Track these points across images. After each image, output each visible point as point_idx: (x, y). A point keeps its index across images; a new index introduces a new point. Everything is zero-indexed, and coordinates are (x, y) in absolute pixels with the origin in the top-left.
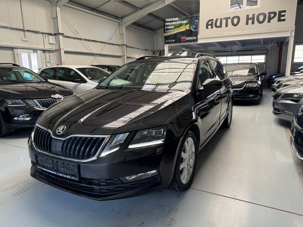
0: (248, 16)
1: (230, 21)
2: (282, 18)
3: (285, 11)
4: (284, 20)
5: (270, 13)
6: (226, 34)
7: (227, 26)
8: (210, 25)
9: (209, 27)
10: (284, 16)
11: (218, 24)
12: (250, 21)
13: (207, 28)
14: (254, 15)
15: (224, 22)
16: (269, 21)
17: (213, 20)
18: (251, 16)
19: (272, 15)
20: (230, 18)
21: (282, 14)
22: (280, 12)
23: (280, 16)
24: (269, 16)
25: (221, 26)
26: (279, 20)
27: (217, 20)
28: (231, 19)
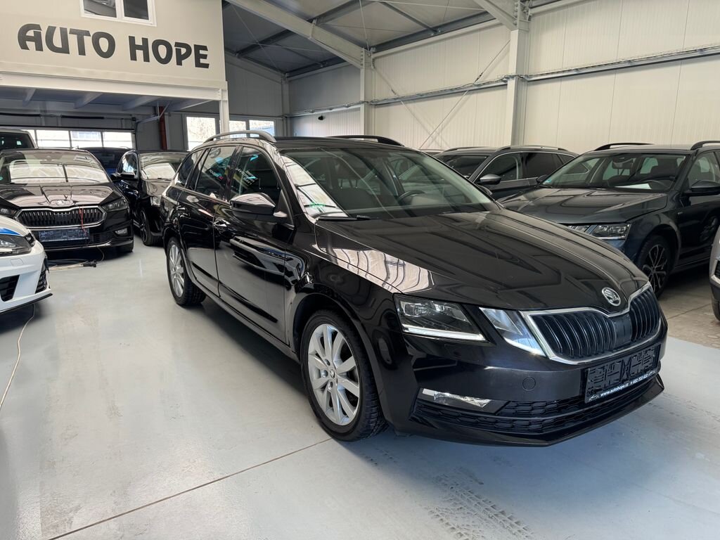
0: (132, 39)
1: (88, 41)
2: (202, 61)
3: (205, 48)
4: (206, 66)
5: (177, 44)
6: (83, 72)
7: (82, 51)
8: (30, 39)
9: (31, 45)
10: (205, 57)
11: (57, 42)
12: (140, 53)
13: (24, 47)
14: (145, 41)
15: (73, 41)
16: (179, 63)
17: (38, 27)
18: (139, 42)
19: (183, 51)
20: (87, 33)
21: (202, 52)
22: (198, 48)
23: (198, 57)
24: (178, 52)
25: (65, 49)
26: (198, 64)
27: (51, 31)
28: (91, 38)
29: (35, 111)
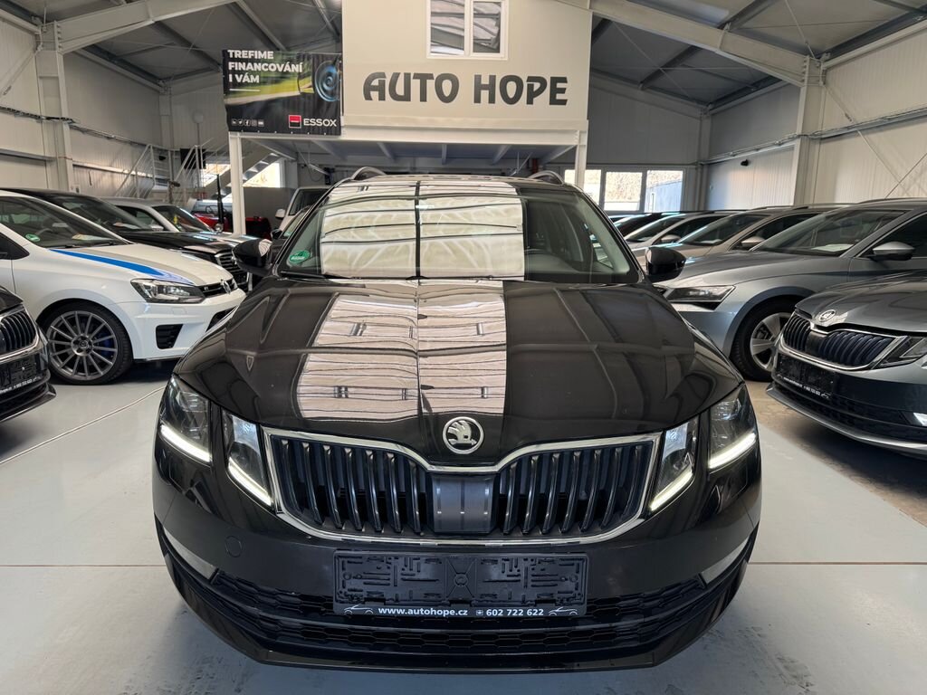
0: (478, 78)
1: (431, 84)
2: (559, 96)
3: (564, 80)
4: (563, 102)
5: (530, 79)
6: (423, 121)
7: (423, 98)
8: (375, 88)
9: (375, 95)
10: (563, 91)
11: (400, 90)
12: (485, 94)
13: (368, 97)
14: (493, 78)
15: (416, 84)
16: (530, 101)
17: (383, 75)
18: (485, 81)
19: (537, 86)
20: (430, 77)
21: (559, 85)
22: (555, 80)
23: (554, 91)
24: (531, 87)
25: (407, 97)
26: (553, 101)
27: (396, 76)
28: (434, 81)
29: (405, 168)
